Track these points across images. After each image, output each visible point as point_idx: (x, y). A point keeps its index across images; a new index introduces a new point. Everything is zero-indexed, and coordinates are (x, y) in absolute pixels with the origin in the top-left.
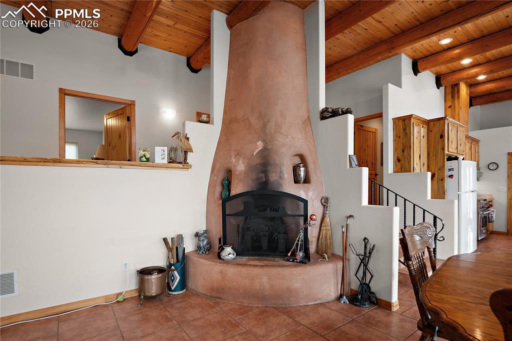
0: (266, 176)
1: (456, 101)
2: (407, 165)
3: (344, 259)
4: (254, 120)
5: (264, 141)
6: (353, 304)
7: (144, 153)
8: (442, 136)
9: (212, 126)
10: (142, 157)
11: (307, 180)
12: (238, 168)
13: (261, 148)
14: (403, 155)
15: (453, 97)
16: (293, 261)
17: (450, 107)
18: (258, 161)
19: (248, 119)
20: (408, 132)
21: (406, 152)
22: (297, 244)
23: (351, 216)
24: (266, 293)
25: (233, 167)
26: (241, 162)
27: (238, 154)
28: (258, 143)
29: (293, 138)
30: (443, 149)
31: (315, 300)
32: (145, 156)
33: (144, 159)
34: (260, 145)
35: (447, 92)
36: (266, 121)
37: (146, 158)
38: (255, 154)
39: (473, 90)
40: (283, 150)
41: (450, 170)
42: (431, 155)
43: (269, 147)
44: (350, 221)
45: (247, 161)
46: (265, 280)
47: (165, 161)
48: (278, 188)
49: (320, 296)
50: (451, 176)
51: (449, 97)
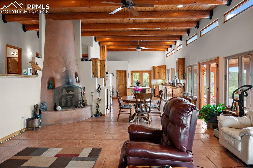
0: (69, 80)
1: (104, 51)
2: (96, 75)
3: (92, 106)
4: (61, 59)
5: (66, 68)
6: (96, 117)
7: (25, 71)
8: (104, 66)
9: (41, 59)
10: (24, 73)
11: (79, 82)
12: (57, 77)
13: (65, 70)
14: (95, 72)
15: (103, 50)
16: (80, 107)
17: (102, 53)
18: (64, 75)
19: (58, 58)
20: (96, 64)
21: (96, 70)
22: (80, 102)
23: (93, 92)
24: (76, 118)
25: (55, 77)
26: (58, 75)
27: (56, 72)
28: (64, 68)
29: (74, 67)
30: (105, 70)
31: (87, 118)
32: (26, 72)
33: (25, 73)
34: (65, 69)
35: (101, 47)
36: (65, 60)
37: (26, 73)
38: (63, 72)
39: (107, 47)
40: (72, 71)
41: (107, 77)
42: (101, 72)
43: (68, 70)
44: (93, 94)
45: (61, 74)
46: (75, 114)
47: (31, 74)
48: (73, 84)
49: (88, 116)
50: (107, 79)
51: (102, 49)
